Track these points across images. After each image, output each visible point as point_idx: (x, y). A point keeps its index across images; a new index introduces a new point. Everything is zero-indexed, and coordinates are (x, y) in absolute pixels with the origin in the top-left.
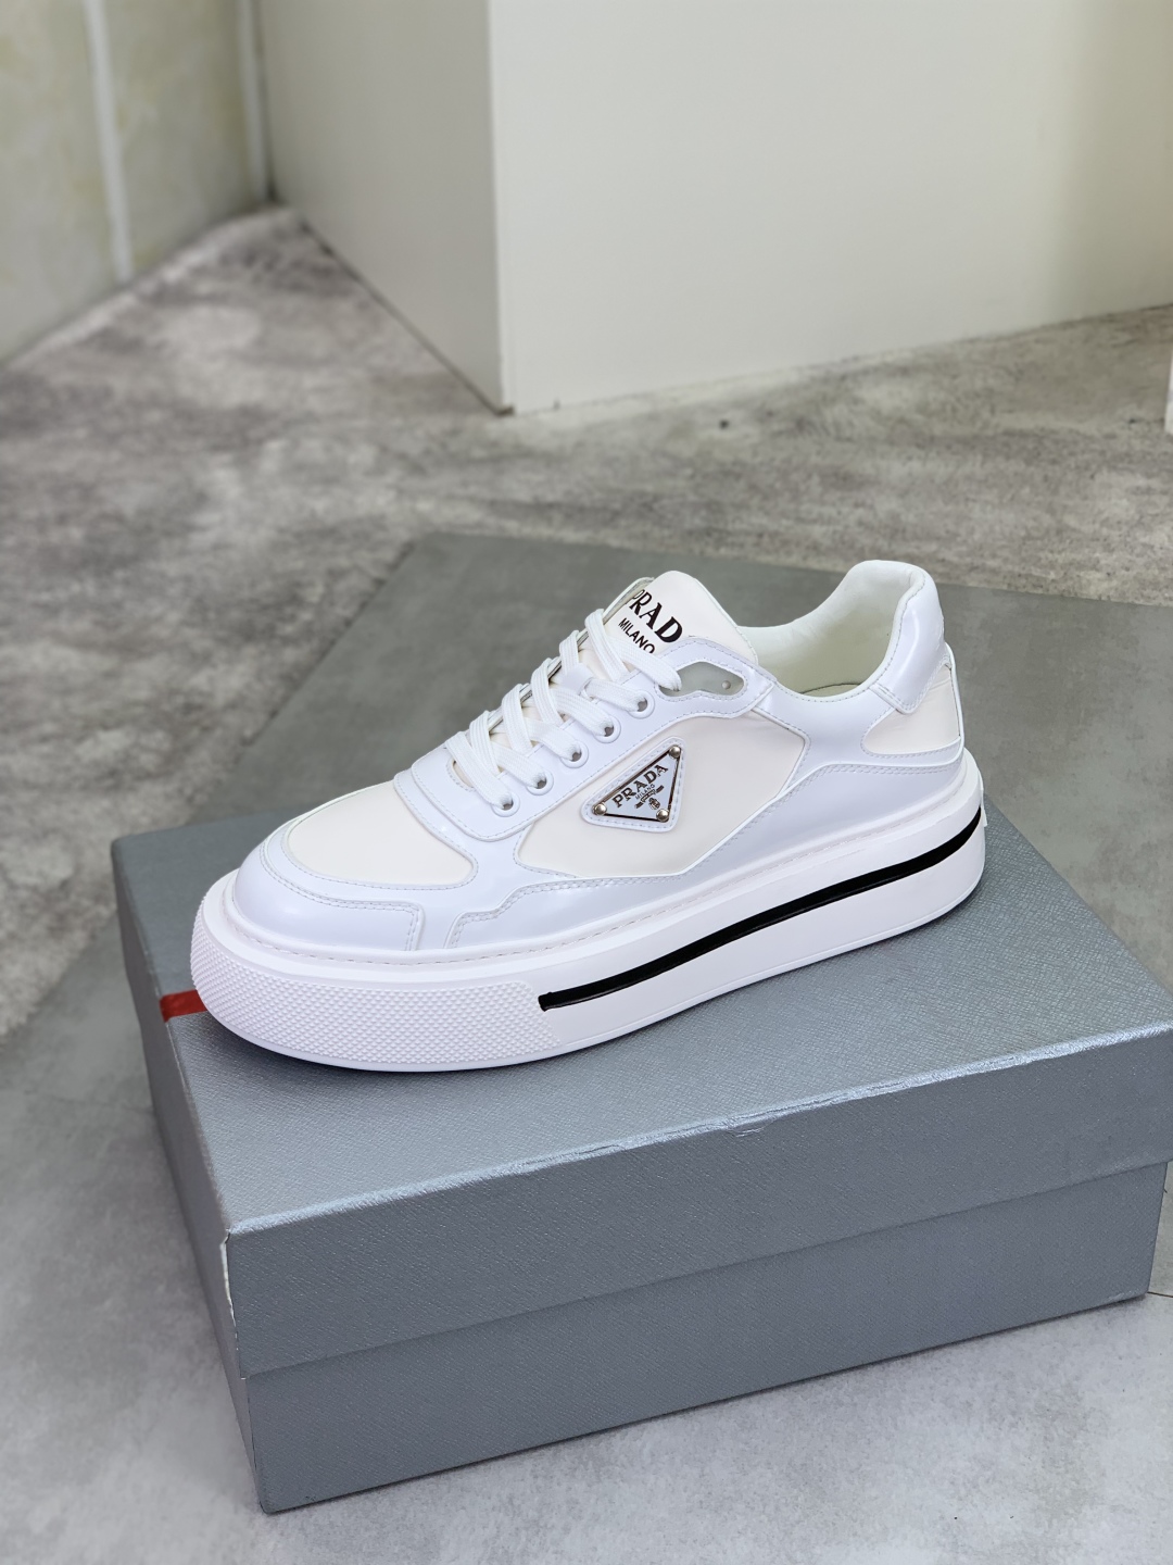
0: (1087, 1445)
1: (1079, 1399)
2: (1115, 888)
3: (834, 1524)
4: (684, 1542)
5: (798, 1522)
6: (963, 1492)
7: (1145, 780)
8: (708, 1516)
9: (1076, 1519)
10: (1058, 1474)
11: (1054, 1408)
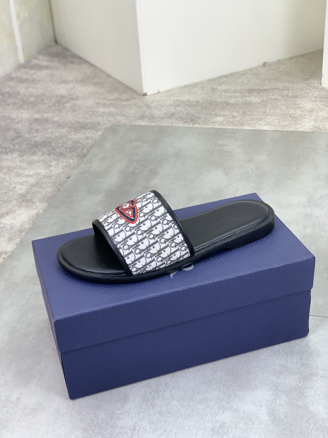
0: (313, 360)
1: (310, 348)
2: (312, 209)
3: (242, 386)
4: (199, 393)
5: (231, 385)
6: (278, 375)
7: (319, 179)
8: (205, 385)
9: (311, 380)
10: (305, 368)
11: (303, 350)
